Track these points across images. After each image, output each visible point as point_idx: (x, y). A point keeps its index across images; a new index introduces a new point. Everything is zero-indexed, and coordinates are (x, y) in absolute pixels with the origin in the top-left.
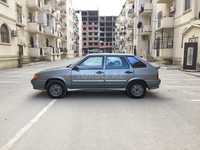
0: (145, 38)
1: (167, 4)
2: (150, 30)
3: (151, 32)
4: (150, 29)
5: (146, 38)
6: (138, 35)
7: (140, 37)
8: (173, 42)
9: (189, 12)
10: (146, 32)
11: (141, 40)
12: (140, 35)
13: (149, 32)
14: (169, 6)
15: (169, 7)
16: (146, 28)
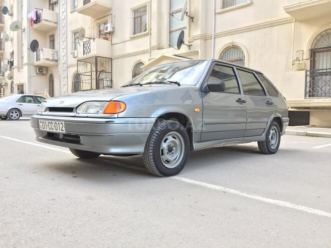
0: (42, 72)
1: (93, 17)
2: (56, 58)
3: (57, 61)
4: (55, 55)
5: (44, 72)
6: (28, 64)
7: (32, 68)
8: (111, 81)
9: (142, 37)
10: (47, 59)
11: (35, 75)
12: (33, 65)
13: (52, 60)
14: (99, 21)
15: (98, 24)
16: (45, 53)
